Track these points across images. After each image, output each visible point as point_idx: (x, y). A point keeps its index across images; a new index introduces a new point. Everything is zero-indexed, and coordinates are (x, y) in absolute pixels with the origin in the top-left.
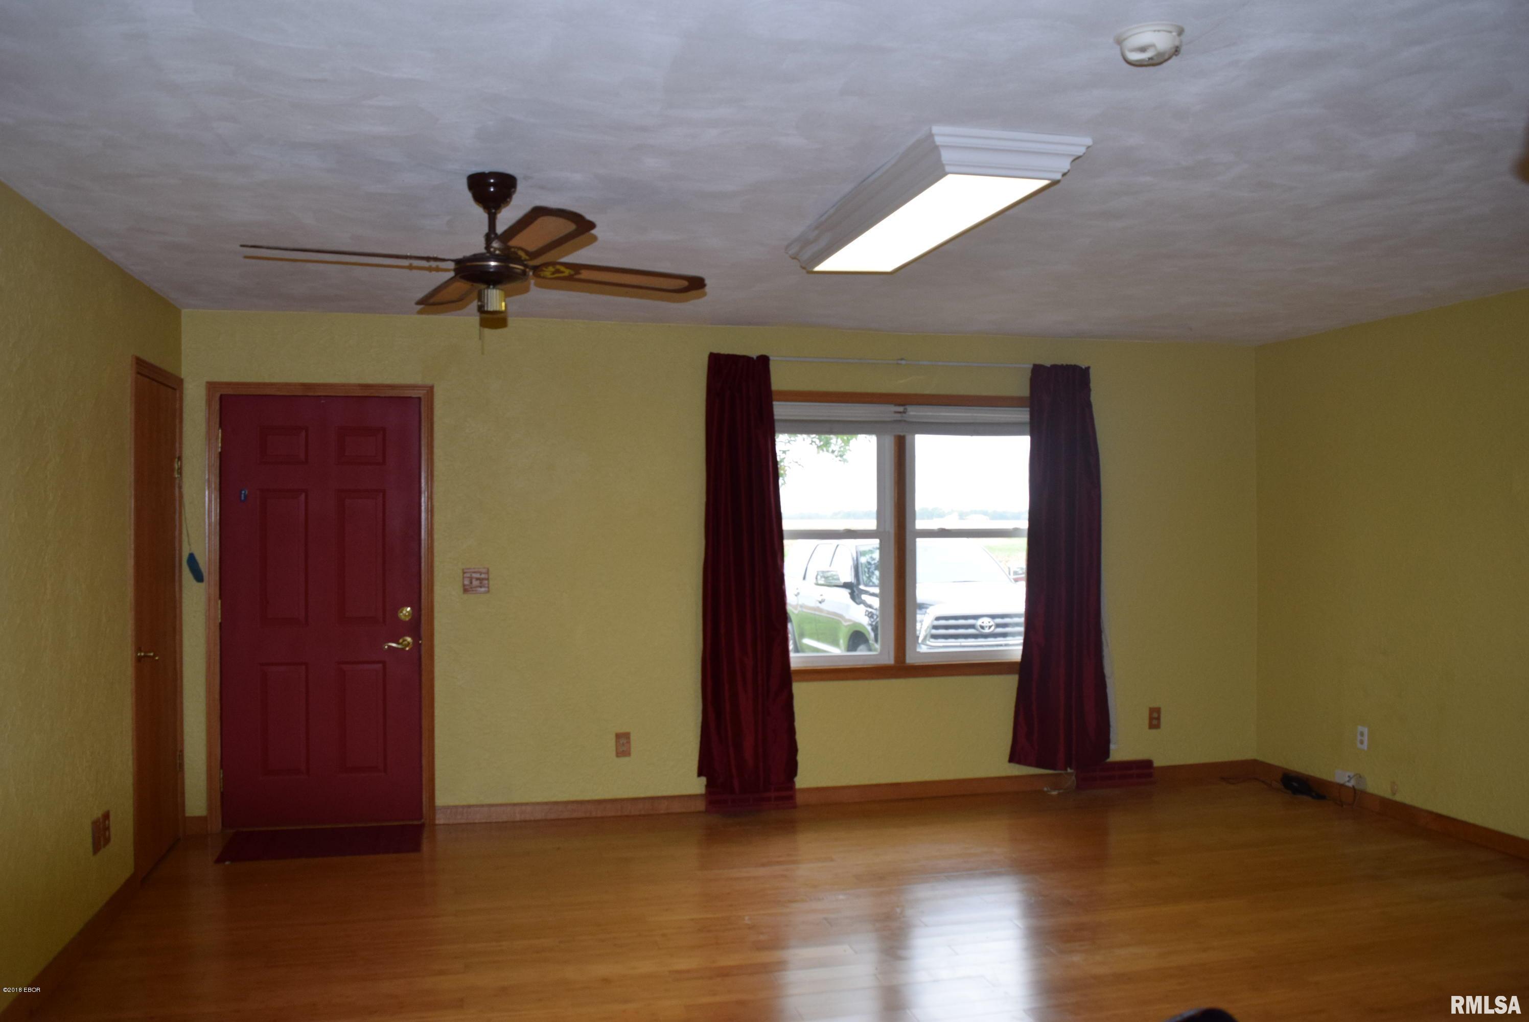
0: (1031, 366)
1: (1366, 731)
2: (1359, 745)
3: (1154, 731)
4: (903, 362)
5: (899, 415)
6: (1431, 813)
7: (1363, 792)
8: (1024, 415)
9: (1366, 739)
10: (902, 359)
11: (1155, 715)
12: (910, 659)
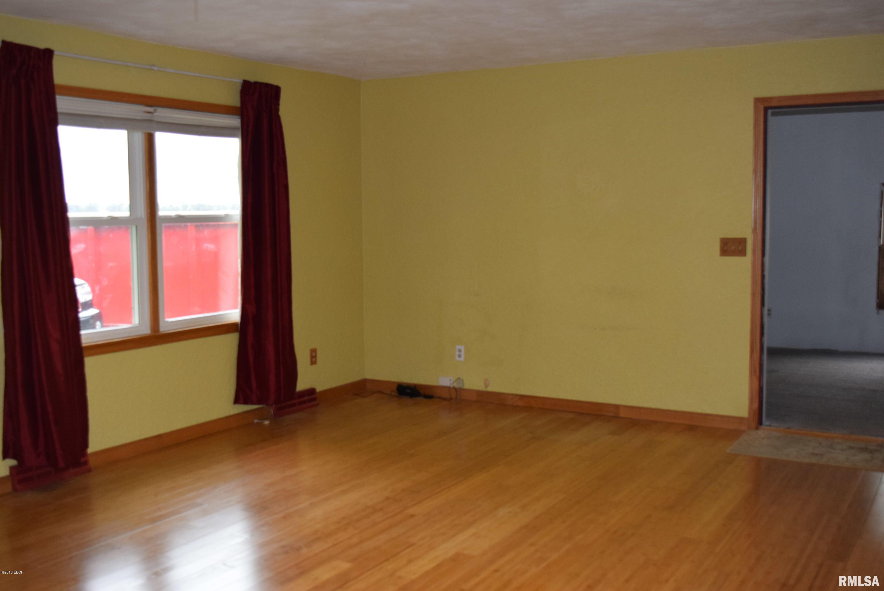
0: (241, 81)
1: (462, 348)
2: (457, 358)
3: (314, 366)
4: (156, 68)
5: (149, 115)
6: (517, 395)
7: (461, 389)
8: (235, 122)
9: (463, 353)
10: (154, 66)
11: (314, 354)
12: (164, 329)
